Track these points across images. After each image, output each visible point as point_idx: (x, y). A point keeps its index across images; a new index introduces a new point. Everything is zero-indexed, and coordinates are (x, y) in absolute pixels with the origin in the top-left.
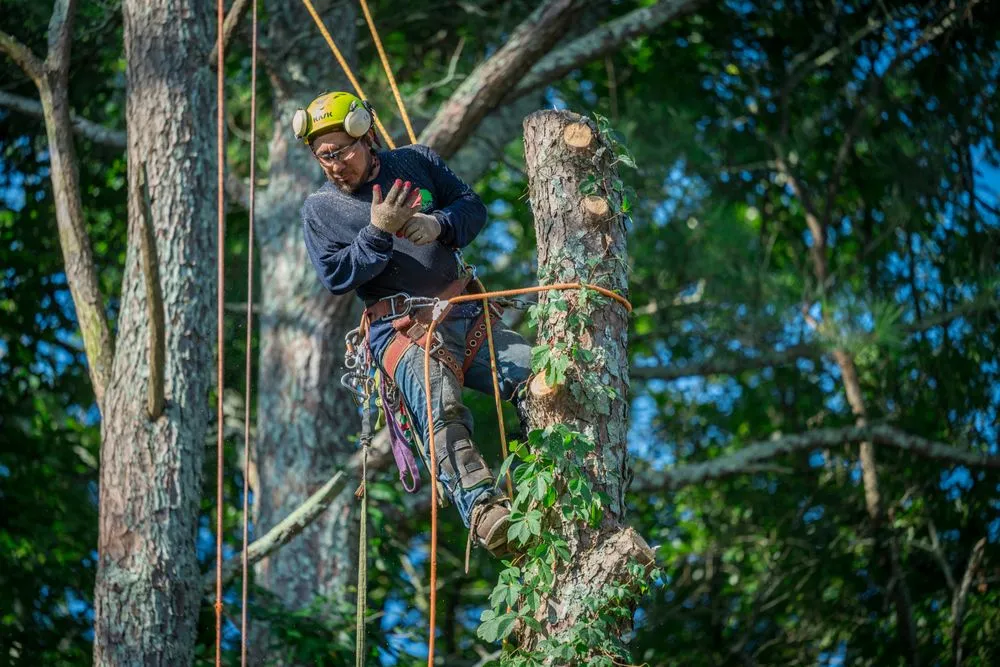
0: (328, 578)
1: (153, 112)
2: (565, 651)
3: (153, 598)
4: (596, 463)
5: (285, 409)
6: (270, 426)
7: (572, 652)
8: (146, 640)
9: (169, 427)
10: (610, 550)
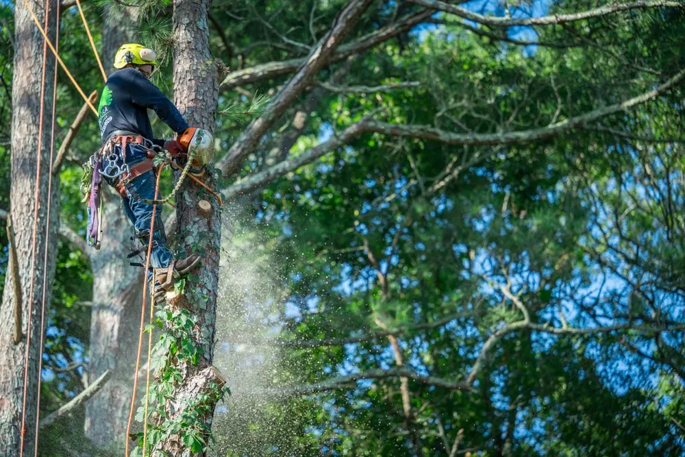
0: (119, 433)
1: (22, 195)
2: (175, 427)
3: (12, 431)
4: (198, 333)
5: (101, 350)
6: (94, 360)
7: (179, 427)
8: (8, 451)
9: (24, 348)
10: (201, 376)
